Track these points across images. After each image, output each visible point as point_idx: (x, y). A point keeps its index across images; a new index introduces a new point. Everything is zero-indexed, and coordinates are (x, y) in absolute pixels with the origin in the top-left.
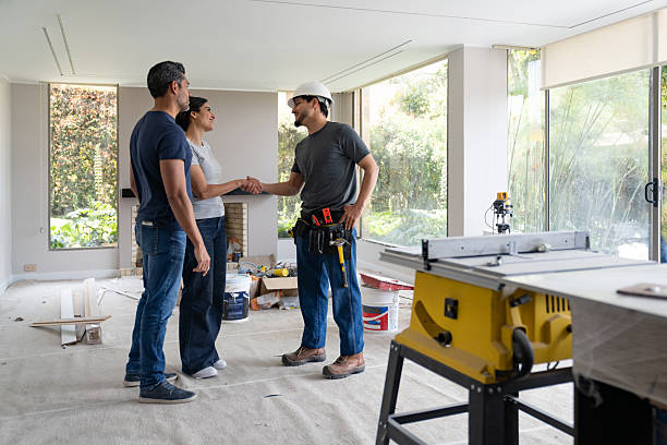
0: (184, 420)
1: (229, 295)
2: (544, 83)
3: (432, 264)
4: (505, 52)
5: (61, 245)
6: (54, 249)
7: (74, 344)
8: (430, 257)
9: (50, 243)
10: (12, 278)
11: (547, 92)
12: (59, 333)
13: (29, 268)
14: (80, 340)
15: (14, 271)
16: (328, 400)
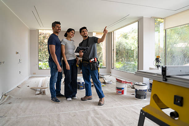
0: (63, 123)
1: (79, 83)
2: (165, 28)
3: (167, 78)
4: (154, 19)
5: (42, 68)
6: (40, 69)
7: (38, 94)
8: (167, 75)
9: (39, 68)
10: (30, 76)
11: (166, 30)
12: (36, 91)
13: (34, 74)
14: (41, 93)
15: (31, 74)
16: (109, 119)
